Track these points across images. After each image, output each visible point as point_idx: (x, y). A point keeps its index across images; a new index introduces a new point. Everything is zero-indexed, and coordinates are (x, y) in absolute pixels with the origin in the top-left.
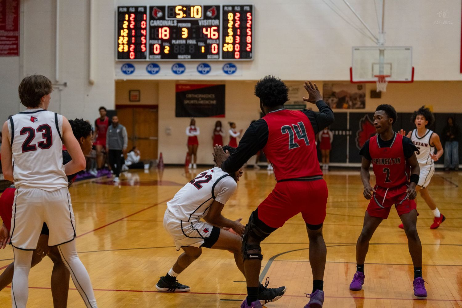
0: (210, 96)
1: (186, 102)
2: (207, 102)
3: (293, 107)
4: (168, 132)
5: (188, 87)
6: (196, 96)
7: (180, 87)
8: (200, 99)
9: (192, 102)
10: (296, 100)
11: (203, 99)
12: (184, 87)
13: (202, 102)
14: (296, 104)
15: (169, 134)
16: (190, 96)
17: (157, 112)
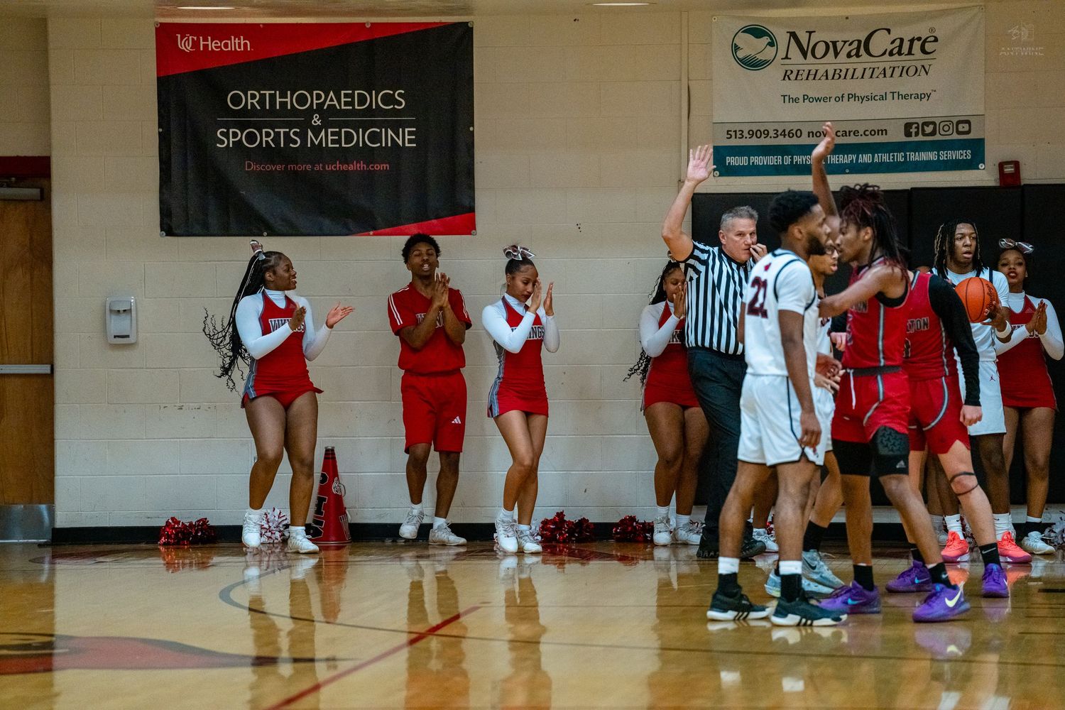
0: (375, 99)
1: (226, 138)
2: (361, 138)
3: (900, 157)
4: (118, 325)
5: (237, 44)
6: (290, 100)
7: (185, 45)
8: (316, 120)
9: (265, 137)
10: (917, 111)
11: (330, 116)
12: (213, 45)
13: (327, 138)
14: (921, 138)
15: (122, 342)
16: (250, 99)
17: (45, 198)
